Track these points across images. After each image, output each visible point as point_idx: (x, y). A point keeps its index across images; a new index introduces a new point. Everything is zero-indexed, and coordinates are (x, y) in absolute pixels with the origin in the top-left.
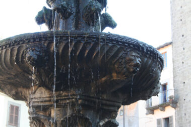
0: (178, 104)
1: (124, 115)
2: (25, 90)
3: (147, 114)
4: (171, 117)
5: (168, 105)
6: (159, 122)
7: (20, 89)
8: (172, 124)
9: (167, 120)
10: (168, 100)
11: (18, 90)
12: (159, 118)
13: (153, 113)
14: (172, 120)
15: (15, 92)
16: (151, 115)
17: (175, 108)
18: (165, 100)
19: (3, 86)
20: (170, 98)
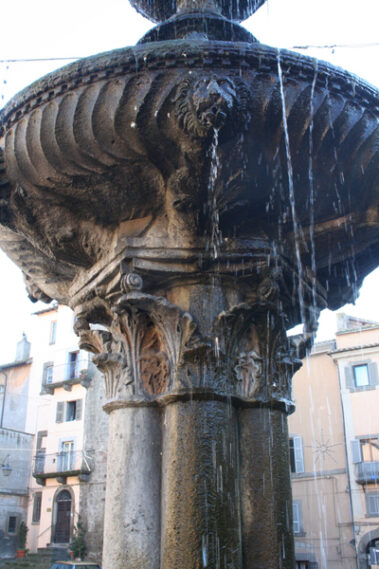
0: (92, 383)
1: (4, 393)
2: (98, 229)
3: (42, 394)
4: (79, 400)
5: (77, 383)
6: (60, 406)
7: (85, 225)
8: (80, 411)
9: (73, 405)
10: (78, 374)
11: (79, 226)
12: (61, 400)
13: (52, 393)
14: (80, 405)
15: (73, 230)
16: (49, 396)
17: (87, 387)
18: (73, 375)
19: (41, 207)
20: (82, 372)
